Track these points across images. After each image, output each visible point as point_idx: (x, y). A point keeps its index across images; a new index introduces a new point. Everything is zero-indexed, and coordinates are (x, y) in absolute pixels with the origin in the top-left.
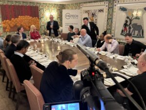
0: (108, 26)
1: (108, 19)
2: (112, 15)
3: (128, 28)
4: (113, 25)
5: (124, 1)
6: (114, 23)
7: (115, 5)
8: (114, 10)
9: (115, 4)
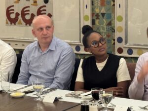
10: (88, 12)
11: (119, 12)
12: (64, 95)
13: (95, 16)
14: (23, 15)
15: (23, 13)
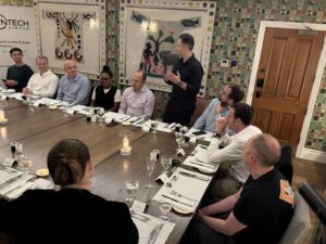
0: (110, 52)
1: (108, 38)
2: (116, 29)
3: (151, 58)
4: (122, 52)
5: (140, 2)
6: (121, 46)
7: (123, 9)
8: (121, 19)
9: (122, 5)
10: (104, 57)
11: (121, 59)
12: (81, 109)
13: (108, 60)
14: (66, 54)
15: (66, 53)
